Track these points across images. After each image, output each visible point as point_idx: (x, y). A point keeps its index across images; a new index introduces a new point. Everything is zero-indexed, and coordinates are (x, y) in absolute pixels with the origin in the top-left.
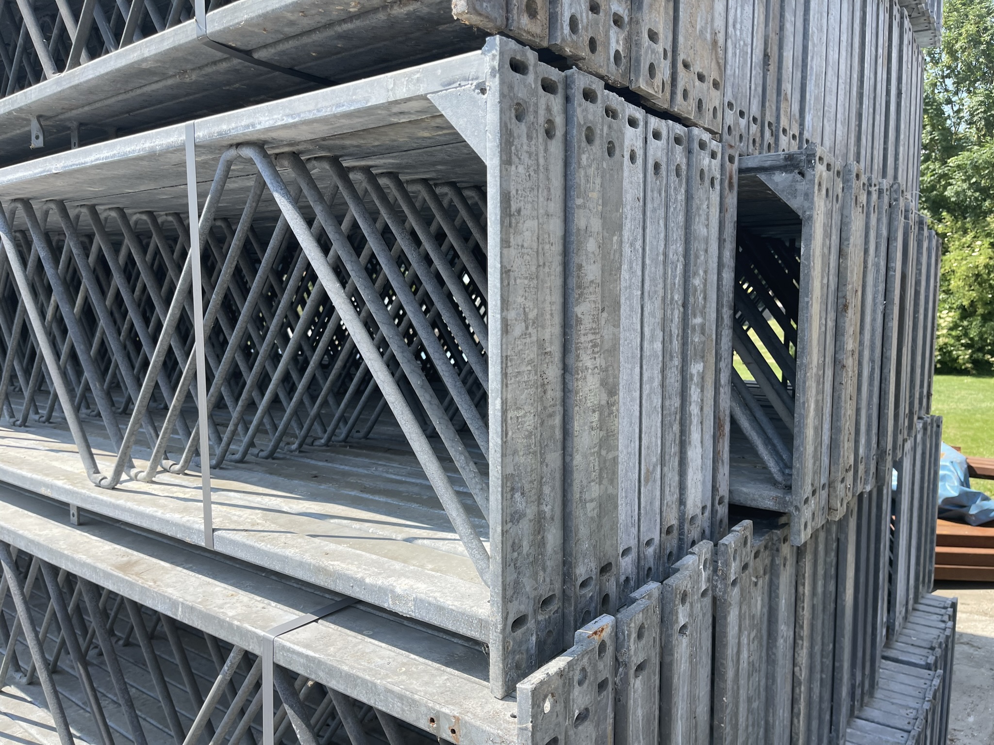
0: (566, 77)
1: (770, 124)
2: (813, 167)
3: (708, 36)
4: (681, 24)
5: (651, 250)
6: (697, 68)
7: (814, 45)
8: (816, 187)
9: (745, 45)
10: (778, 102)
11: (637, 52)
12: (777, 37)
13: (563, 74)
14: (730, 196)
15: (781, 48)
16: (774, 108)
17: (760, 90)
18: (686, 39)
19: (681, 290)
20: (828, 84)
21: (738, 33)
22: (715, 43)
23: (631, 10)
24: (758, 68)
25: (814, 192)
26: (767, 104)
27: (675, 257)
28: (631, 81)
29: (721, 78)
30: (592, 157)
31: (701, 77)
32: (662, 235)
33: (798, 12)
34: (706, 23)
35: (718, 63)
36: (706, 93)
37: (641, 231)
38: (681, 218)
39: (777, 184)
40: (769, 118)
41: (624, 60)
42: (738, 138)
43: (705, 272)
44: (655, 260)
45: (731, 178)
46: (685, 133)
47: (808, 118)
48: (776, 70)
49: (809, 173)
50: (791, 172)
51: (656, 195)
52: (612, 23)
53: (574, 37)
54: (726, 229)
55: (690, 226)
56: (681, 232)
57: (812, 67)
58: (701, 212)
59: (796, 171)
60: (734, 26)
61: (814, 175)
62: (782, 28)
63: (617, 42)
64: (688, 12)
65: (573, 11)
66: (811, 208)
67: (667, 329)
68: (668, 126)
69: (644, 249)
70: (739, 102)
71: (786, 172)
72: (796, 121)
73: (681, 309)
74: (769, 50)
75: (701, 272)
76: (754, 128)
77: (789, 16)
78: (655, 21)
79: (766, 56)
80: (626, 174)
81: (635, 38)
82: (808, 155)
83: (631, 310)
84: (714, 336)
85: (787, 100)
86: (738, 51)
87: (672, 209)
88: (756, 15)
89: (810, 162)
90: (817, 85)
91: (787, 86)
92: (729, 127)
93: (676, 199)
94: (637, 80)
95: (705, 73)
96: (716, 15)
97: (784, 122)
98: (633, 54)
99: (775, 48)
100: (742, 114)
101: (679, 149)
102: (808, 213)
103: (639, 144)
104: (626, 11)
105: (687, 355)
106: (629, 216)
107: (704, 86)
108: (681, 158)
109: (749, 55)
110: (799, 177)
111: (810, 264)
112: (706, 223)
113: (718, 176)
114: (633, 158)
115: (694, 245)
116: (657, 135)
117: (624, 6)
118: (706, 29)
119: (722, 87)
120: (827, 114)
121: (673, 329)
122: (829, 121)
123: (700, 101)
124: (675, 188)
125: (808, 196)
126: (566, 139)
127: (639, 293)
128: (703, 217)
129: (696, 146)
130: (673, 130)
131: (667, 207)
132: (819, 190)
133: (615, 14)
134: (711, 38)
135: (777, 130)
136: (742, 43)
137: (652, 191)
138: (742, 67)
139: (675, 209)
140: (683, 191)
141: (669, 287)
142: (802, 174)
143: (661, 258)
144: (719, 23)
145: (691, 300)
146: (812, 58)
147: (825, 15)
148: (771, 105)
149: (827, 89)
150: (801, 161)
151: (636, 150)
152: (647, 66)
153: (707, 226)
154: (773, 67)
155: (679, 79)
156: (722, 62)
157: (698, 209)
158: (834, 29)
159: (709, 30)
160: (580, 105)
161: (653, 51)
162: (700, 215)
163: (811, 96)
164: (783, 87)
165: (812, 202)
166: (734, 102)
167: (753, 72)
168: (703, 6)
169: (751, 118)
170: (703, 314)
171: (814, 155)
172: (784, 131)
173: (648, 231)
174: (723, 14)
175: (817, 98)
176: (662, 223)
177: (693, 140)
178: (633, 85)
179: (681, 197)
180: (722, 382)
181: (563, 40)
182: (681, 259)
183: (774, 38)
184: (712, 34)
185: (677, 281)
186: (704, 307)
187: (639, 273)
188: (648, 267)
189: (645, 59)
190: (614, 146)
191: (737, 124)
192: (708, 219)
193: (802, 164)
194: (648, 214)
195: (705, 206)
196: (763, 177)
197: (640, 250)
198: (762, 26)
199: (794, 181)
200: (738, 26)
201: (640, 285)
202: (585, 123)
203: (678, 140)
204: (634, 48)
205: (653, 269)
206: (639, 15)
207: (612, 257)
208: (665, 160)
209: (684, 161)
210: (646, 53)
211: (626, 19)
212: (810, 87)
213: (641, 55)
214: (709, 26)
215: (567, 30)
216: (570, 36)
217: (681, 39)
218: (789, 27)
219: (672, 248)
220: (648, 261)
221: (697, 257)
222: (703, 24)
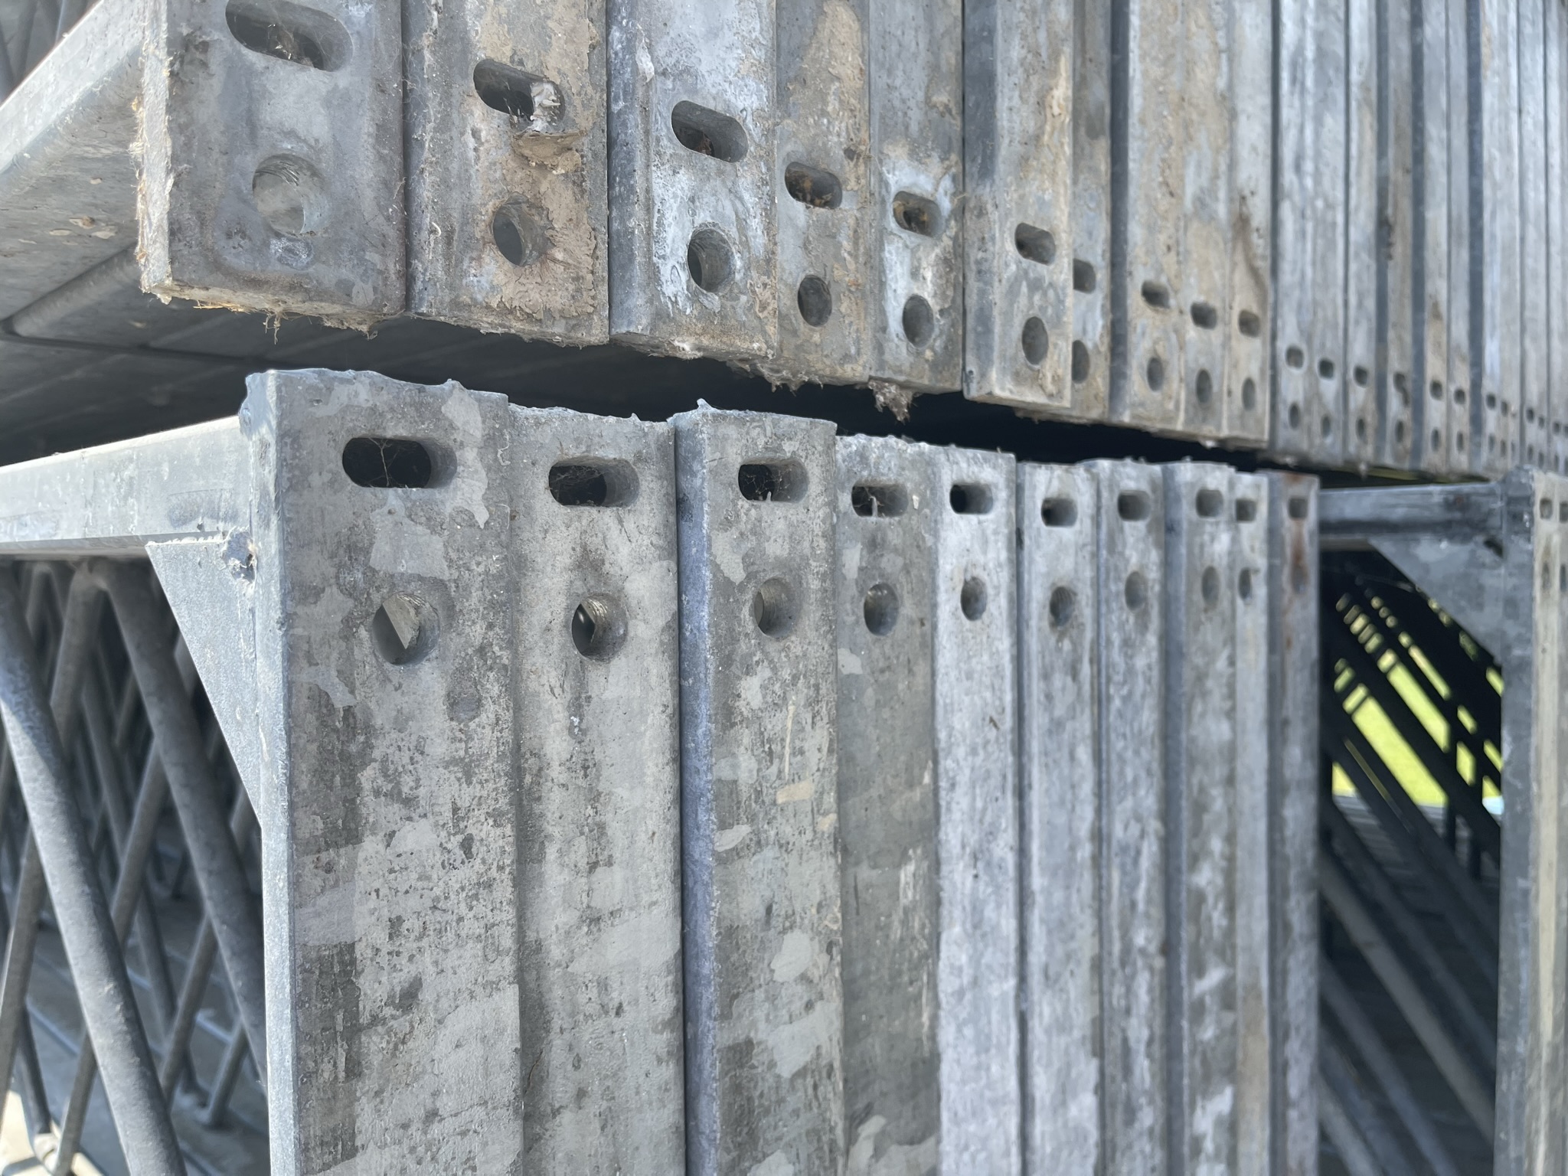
0: (676, 434)
1: (1399, 378)
2: (1528, 534)
3: (1222, 210)
4: (1134, 192)
5: (1048, 847)
6: (1192, 294)
7: (1495, 186)
8: (1538, 582)
9: (1329, 206)
10: (1418, 325)
11: (982, 293)
12: (1409, 179)
13: (661, 427)
14: (1297, 604)
15: (1419, 200)
16: (1408, 338)
17: (1371, 304)
18: (1151, 229)
19: (1157, 913)
20: (1529, 262)
21: (1309, 182)
22: (1241, 223)
23: (961, 182)
24: (1364, 256)
25: (1532, 599)
26: (1391, 335)
27: (1135, 829)
28: (966, 377)
29: (1263, 302)
30: (786, 674)
31: (1203, 316)
32: (1087, 788)
33: (1454, 118)
34: (1216, 177)
35: (1254, 272)
36: (1218, 353)
37: (1009, 802)
38: (1148, 718)
39: (1426, 568)
40: (1396, 363)
41: (940, 322)
42: (1317, 427)
43: (1230, 839)
44: (1064, 872)
45: (1298, 556)
46: (1153, 483)
47: (1492, 348)
48: (1409, 251)
49: (1515, 546)
50: (1466, 539)
51: (1059, 680)
52: (892, 224)
53: (713, 301)
54: (1290, 693)
55: (1178, 731)
56: (1151, 755)
57: (1493, 236)
58: (1210, 684)
59: (1480, 539)
60: (1298, 168)
61: (1531, 554)
62: (1419, 156)
63: (915, 274)
64: (1157, 157)
65: (703, 217)
66: (1527, 640)
67: (1114, 1044)
68: (1095, 480)
69: (1022, 852)
70: (1317, 342)
71: (1451, 538)
72: (1463, 359)
73: (1159, 963)
74: (1390, 211)
75: (1216, 845)
76: (1360, 395)
77: (1434, 130)
78: (1041, 202)
79: (1384, 226)
80: (947, 655)
81: (975, 255)
82: (1511, 501)
83: (983, 1046)
84: (1264, 983)
85: (1437, 316)
86: (1310, 227)
87: (1117, 703)
88: (1354, 135)
89: (1516, 518)
90: (1507, 271)
91: (1437, 287)
92: (1294, 410)
93: (1130, 671)
94: (983, 375)
95: (1215, 303)
96: (1244, 152)
97: (1434, 368)
98: (972, 301)
99: (1406, 205)
100: (1326, 368)
101: (1135, 530)
102: (1517, 652)
103: (999, 552)
104: (947, 183)
105: (1179, 1091)
106: (964, 778)
107: (1215, 335)
108: (1144, 554)
109: (1340, 229)
110: (1487, 555)
111: (1528, 788)
112: (1227, 705)
113: (1261, 562)
114: (971, 601)
115: (1193, 780)
116: (1055, 513)
117: (935, 166)
118: (1212, 191)
119: (1267, 327)
120: (1529, 326)
121: (1132, 1035)
122: (1535, 340)
123: (1204, 378)
124: (1126, 643)
125: (1517, 607)
126: (680, 637)
127: (1011, 983)
128: (1217, 698)
129: (1187, 511)
130: (1112, 484)
131: (1100, 701)
132: (1546, 585)
133: (903, 196)
134: (1230, 212)
135: (1419, 389)
136: (1320, 204)
137: (1046, 676)
138: (1321, 262)
139: (1127, 699)
140: (1152, 639)
141: (1115, 922)
142: (1495, 546)
143: (1085, 851)
144: (1254, 172)
145: (1187, 933)
146: (1493, 214)
147: (1514, 116)
148: (1399, 339)
149: (1528, 274)
150: (1490, 513)
151: (983, 576)
152: (1017, 331)
153: (1231, 714)
154: (1401, 248)
155: (1134, 338)
156: (1264, 265)
157: (1201, 677)
158: (1534, 143)
159: (1222, 194)
160: (727, 524)
161: (1036, 285)
162: (1205, 694)
163: (1494, 297)
164: (1429, 288)
165: (1529, 624)
166: (1304, 347)
167: (1353, 267)
168: (1201, 137)
169: (1351, 374)
170: (1227, 952)
171: (1528, 500)
172: (1436, 388)
173: (1036, 797)
174: (1264, 147)
175: (1507, 299)
176: (1084, 754)
177: (1178, 499)
178: (974, 386)
179: (1147, 656)
180: (1293, 1091)
181: (660, 316)
182: (1154, 825)
183: (1400, 180)
184: (1231, 200)
185: (1141, 894)
186: (1230, 931)
187: (1008, 925)
188: (1039, 899)
189: (1008, 315)
190: (892, 595)
191: (1314, 395)
192: (1231, 694)
193: (1495, 521)
194: (1035, 745)
195: (1221, 664)
196: (1386, 547)
197: (1010, 860)
198: (1371, 157)
199: (1474, 563)
200: (1308, 166)
201: (1012, 959)
202: (750, 577)
203: (1129, 507)
204: (973, 285)
205: (1058, 896)
206: (985, 192)
207: (897, 932)
208: (1088, 573)
209: (1154, 556)
210: (1012, 293)
211: (946, 205)
212: (1493, 279)
213: (991, 305)
214: (1222, 184)
215: (676, 281)
216: (693, 298)
217: (1136, 231)
218: (1435, 153)
219: (1123, 809)
220: (1037, 881)
221: (1200, 808)
222: (1204, 181)
